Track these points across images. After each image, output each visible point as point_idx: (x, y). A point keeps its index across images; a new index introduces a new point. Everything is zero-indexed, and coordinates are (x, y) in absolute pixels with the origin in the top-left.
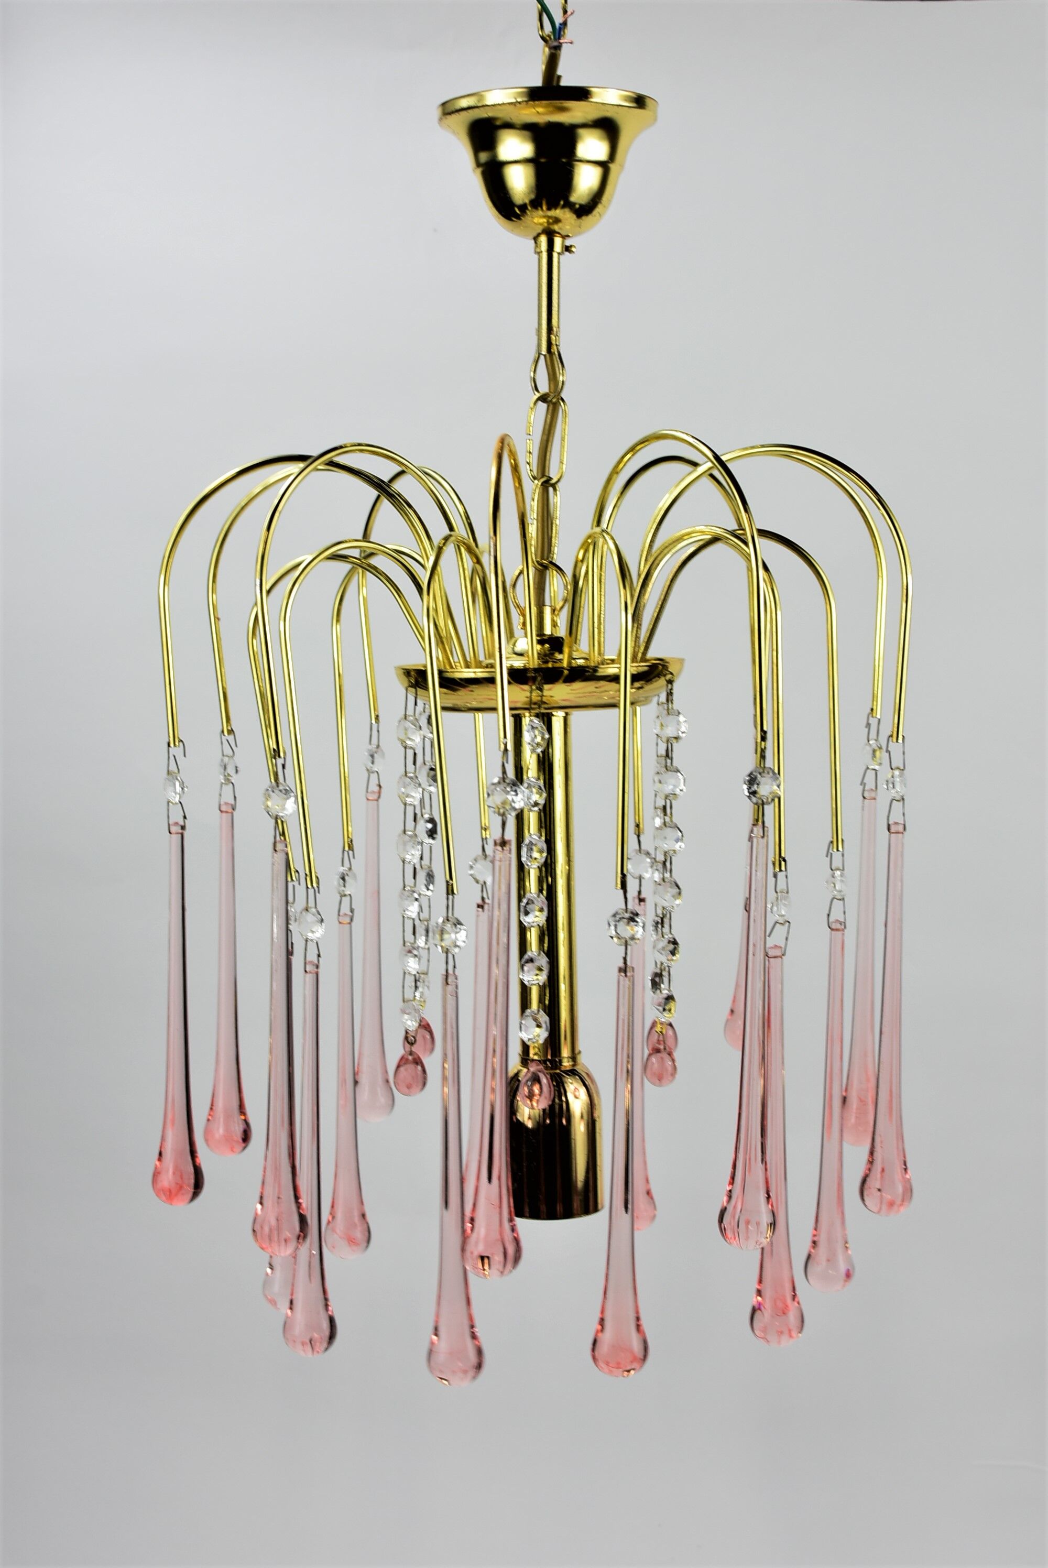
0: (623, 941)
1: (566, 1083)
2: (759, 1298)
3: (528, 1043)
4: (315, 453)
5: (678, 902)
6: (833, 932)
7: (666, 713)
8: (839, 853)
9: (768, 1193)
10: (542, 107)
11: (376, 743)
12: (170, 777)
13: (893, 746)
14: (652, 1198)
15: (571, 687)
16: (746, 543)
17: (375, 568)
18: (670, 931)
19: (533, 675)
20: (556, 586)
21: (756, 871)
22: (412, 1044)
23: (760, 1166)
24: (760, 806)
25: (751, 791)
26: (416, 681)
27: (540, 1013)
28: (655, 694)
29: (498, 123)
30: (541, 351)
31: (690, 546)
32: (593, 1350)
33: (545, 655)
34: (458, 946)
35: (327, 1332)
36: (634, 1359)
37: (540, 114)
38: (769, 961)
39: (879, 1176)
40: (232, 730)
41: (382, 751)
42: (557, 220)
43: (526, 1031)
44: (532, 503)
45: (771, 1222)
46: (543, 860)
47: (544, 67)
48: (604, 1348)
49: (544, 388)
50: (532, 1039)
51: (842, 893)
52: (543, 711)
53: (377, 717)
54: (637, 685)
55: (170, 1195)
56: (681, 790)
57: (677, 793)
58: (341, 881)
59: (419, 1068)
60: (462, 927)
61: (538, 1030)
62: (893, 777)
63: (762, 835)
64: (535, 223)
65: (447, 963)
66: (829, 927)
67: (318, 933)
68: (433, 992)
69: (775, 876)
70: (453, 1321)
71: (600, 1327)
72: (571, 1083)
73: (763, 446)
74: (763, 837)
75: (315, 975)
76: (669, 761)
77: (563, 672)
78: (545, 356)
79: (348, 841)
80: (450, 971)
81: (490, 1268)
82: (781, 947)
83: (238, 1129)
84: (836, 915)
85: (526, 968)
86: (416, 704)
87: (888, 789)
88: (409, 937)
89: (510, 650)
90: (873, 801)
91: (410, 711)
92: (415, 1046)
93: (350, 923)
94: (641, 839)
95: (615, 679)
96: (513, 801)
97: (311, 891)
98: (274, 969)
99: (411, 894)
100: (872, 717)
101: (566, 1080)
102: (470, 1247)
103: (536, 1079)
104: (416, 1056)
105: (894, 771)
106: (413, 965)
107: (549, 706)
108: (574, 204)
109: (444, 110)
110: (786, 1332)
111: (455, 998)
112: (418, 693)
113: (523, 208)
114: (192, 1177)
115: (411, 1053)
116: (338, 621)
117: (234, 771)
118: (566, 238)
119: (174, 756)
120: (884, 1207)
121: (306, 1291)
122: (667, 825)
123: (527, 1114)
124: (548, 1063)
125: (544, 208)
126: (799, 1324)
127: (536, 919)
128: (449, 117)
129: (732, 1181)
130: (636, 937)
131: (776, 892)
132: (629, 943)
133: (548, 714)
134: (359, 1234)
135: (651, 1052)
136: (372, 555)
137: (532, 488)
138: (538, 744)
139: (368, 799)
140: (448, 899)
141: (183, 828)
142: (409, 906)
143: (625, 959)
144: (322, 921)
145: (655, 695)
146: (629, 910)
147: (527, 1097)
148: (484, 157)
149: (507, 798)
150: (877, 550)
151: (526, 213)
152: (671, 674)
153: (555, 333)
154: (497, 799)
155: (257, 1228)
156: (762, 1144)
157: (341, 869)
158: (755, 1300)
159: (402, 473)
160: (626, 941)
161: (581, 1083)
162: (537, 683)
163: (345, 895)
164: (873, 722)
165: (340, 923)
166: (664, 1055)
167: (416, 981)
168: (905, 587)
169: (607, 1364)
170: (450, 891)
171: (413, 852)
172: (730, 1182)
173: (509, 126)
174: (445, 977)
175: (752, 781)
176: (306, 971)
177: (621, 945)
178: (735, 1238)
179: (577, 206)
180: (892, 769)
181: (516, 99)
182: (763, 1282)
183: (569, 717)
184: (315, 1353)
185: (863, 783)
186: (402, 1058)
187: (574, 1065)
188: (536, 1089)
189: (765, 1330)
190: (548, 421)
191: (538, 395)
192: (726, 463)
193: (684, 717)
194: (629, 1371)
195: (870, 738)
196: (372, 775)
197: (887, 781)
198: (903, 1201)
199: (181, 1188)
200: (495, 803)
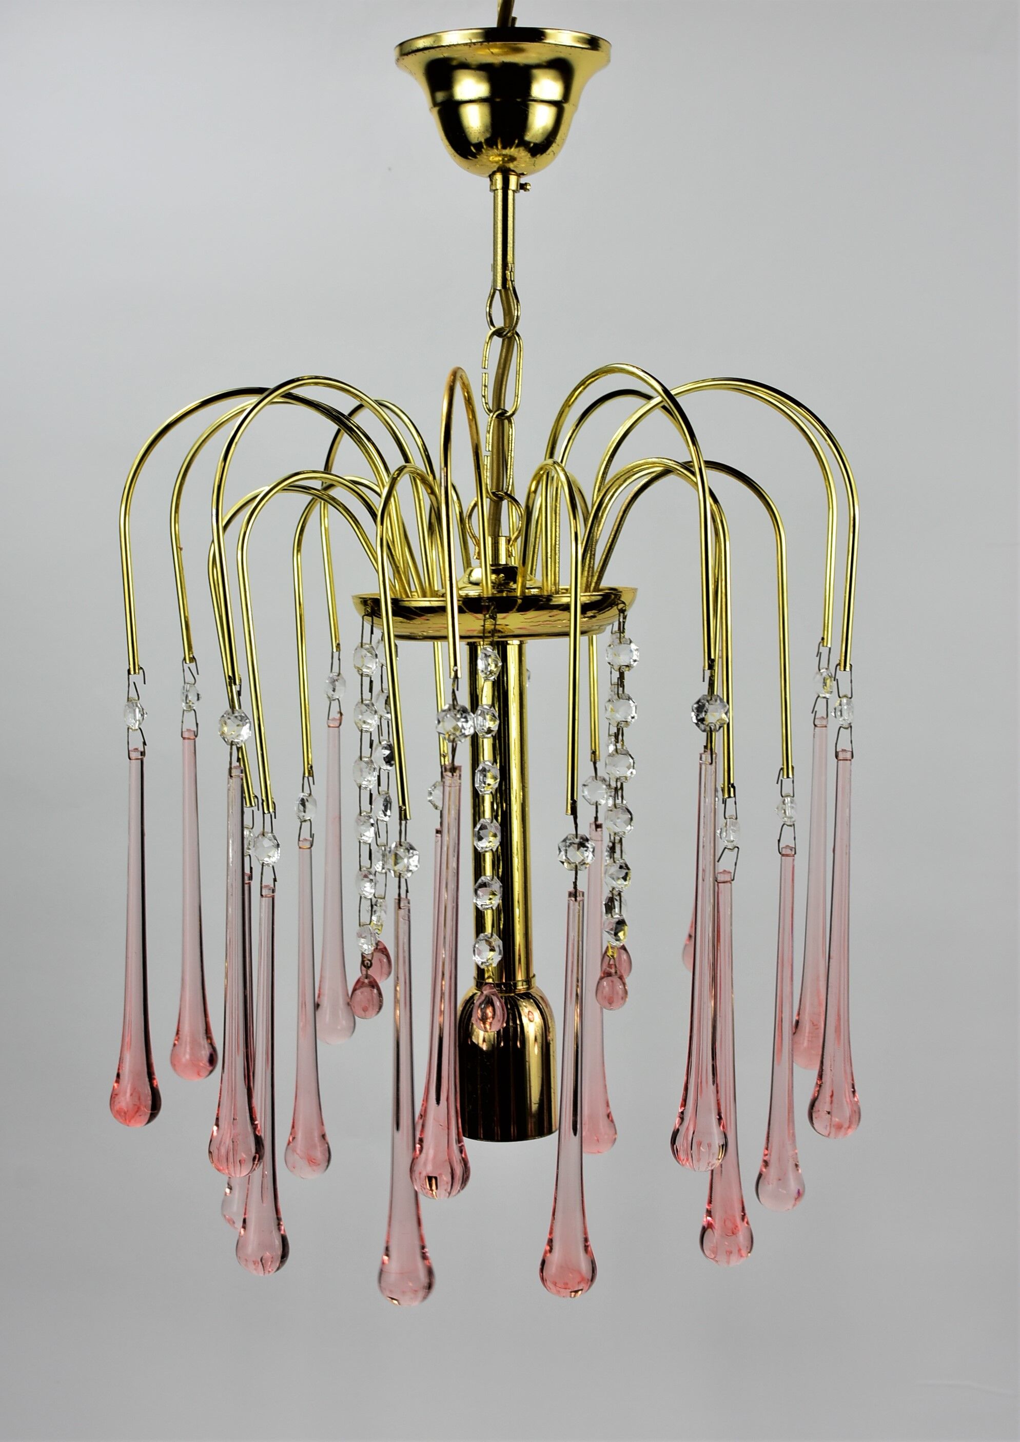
0: (573, 865)
1: (521, 1006)
2: (709, 1218)
3: (482, 967)
4: (272, 386)
5: (629, 828)
6: (783, 858)
7: (619, 642)
8: (790, 780)
9: (719, 1114)
10: (496, 47)
11: (338, 672)
12: (130, 704)
13: (840, 675)
14: (612, 1121)
15: (526, 616)
16: (693, 473)
17: (333, 499)
18: (621, 857)
19: (487, 604)
20: (511, 518)
21: (705, 797)
22: (368, 967)
23: (712, 1088)
24: (710, 733)
25: (699, 718)
26: (372, 608)
27: (494, 937)
28: (609, 622)
29: (454, 63)
30: (497, 286)
31: (643, 478)
32: (542, 1270)
33: (500, 584)
34: (411, 871)
35: (280, 1252)
36: (583, 1279)
37: (495, 54)
38: (718, 885)
39: (828, 1099)
40: (194, 657)
41: (343, 678)
42: (512, 159)
43: (479, 955)
44: (488, 435)
45: (721, 1143)
46: (497, 785)
47: (499, 9)
48: (552, 1269)
49: (499, 322)
50: (485, 963)
51: (793, 820)
52: (496, 639)
53: (338, 645)
54: (590, 614)
55: (125, 1116)
56: (633, 718)
57: (629, 720)
58: (301, 808)
59: (375, 991)
60: (415, 852)
61: (492, 953)
62: (840, 705)
63: (710, 762)
64: (490, 161)
65: (399, 887)
66: (780, 853)
67: (274, 857)
68: (386, 915)
69: (724, 802)
70: (403, 1243)
71: (548, 1248)
72: (526, 1007)
73: (714, 380)
74: (711, 763)
75: (271, 899)
76: (621, 689)
77: (517, 601)
78: (500, 291)
79: (308, 768)
80: (403, 895)
81: (437, 1188)
82: (730, 873)
83: (205, 1053)
84: (787, 840)
85: (479, 892)
86: (372, 633)
87: (835, 717)
88: (366, 862)
89: (466, 580)
90: (824, 728)
91: (366, 639)
92: (371, 969)
93: (310, 848)
94: (597, 766)
95: (566, 608)
96: (463, 727)
97: (267, 816)
98: (230, 894)
99: (368, 820)
100: (823, 646)
101: (520, 1003)
102: (418, 1168)
103: (489, 1002)
104: (372, 979)
105: (842, 699)
106: (368, 889)
107: (503, 634)
108: (529, 143)
109: (401, 50)
110: (735, 1250)
111: (407, 922)
112: (374, 622)
113: (479, 146)
114: (149, 1098)
115: (367, 977)
116: (299, 551)
117: (196, 698)
118: (521, 176)
119: (134, 683)
120: (833, 1130)
121: (260, 1211)
122: (619, 751)
123: (482, 1036)
124: (503, 987)
125: (499, 147)
126: (748, 1243)
127: (490, 843)
128: (405, 57)
129: (684, 1103)
130: (586, 862)
131: (725, 818)
132: (578, 868)
133: (503, 642)
134: (319, 1154)
135: (602, 975)
136: (331, 486)
137: (485, 421)
138: (491, 672)
139: (329, 726)
140: (401, 824)
141: (143, 754)
142: (366, 831)
143: (575, 884)
144: (278, 845)
145: (609, 624)
146: (579, 836)
147: (481, 1020)
148: (440, 96)
149: (457, 725)
150: (827, 481)
151: (481, 151)
152: (623, 603)
153: (510, 269)
154: (449, 724)
155: (213, 1149)
156: (713, 1066)
157: (301, 795)
158: (705, 1220)
159: (360, 407)
160: (576, 866)
161: (535, 1006)
162: (490, 612)
163: (305, 821)
164: (824, 651)
165: (300, 848)
166: (615, 979)
167: (372, 906)
168: (852, 518)
169: (555, 1284)
170: (403, 816)
171: (369, 779)
172: (682, 1104)
173: (465, 66)
174: (397, 901)
175: (700, 708)
176: (262, 895)
177: (571, 870)
178: (687, 1160)
179: (532, 145)
180: (839, 697)
181: (471, 40)
182: (712, 1203)
183: (524, 645)
184: (267, 1272)
185: (814, 711)
186: (358, 981)
187: (528, 988)
188: (489, 1012)
189: (715, 1251)
190: (504, 354)
191: (493, 329)
192: (675, 397)
193: (636, 645)
194: (576, 1292)
195: (821, 667)
196: (332, 702)
197: (835, 709)
198: (851, 1122)
199: (138, 1110)
200: (444, 729)
